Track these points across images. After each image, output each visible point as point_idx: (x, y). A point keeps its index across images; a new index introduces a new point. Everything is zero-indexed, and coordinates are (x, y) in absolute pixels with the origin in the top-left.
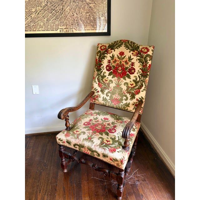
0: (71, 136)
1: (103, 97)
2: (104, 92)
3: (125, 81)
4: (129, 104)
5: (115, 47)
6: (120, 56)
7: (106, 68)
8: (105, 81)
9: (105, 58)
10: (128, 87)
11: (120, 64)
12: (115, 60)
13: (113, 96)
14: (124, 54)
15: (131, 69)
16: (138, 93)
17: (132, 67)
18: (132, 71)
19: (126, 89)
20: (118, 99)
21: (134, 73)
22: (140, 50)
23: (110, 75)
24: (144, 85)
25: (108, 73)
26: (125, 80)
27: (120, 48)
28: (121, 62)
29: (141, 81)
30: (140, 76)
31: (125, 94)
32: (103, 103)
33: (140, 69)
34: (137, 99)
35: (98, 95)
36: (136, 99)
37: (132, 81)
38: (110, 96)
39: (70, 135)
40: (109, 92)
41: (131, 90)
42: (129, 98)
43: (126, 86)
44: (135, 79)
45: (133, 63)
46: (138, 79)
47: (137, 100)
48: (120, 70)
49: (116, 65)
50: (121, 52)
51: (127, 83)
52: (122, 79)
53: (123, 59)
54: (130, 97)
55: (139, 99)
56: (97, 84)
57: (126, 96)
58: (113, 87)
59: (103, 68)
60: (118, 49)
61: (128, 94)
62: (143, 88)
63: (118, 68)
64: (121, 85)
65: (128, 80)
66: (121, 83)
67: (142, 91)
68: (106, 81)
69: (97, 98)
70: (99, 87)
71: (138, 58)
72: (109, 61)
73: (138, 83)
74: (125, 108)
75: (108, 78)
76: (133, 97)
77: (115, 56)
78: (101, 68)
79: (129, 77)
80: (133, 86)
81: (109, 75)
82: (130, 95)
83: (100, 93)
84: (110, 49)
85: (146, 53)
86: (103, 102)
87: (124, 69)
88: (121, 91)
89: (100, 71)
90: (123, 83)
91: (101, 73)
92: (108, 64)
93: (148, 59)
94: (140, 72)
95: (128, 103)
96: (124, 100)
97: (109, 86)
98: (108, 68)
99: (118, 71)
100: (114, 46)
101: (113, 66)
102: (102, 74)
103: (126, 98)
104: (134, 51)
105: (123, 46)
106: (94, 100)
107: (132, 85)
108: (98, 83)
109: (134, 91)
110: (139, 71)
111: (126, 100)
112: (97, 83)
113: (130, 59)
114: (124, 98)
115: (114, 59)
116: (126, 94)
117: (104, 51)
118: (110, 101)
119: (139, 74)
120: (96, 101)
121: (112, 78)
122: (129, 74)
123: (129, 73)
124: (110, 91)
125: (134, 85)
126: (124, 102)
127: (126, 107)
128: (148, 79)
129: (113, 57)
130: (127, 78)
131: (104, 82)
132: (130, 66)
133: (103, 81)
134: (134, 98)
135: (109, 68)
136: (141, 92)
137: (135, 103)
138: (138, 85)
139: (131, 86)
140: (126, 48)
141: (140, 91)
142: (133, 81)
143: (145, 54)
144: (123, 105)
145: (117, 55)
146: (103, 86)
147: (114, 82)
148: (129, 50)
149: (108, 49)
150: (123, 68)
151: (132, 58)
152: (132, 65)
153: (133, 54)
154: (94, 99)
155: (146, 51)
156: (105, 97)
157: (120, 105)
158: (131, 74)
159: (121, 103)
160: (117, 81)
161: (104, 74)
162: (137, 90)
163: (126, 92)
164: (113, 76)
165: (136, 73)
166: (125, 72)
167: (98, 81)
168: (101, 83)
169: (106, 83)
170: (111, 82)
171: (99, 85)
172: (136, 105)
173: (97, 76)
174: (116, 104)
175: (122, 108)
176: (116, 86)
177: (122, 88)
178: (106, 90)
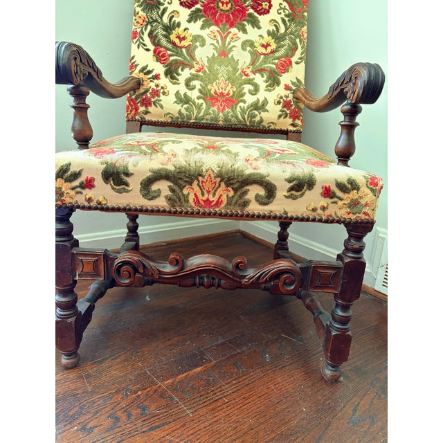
1: (178, 92)
2: (179, 77)
4: (265, 102)
8: (177, 41)
10: (255, 55)
13: (209, 87)
16: (285, 66)
18: (261, 5)
19: (248, 61)
20: (228, 94)
21: (267, 12)
23: (193, 18)
24: (300, 47)
25: (185, 13)
26: (245, 31)
29: (291, 33)
30: (287, 19)
31: (247, 75)
32: (180, 112)
34: (285, 85)
35: (157, 85)
36: (282, 86)
37: (265, 35)
38: (198, 87)
40: (194, 77)
41: (265, 62)
42: (263, 85)
43: (249, 51)
44: (272, 28)
46: (282, 30)
47: (287, 88)
48: (227, 3)
51: (252, 44)
52: (234, 30)
54: (267, 82)
55: (291, 85)
56: (151, 53)
57: (250, 82)
58: (205, 60)
61: (258, 75)
62: (298, 54)
64: (231, 50)
65: (252, 34)
66: (232, 44)
68: (182, 39)
69: (153, 97)
70: (158, 60)
73: (283, 41)
74: (255, 116)
75: (186, 29)
76: (273, 81)
78: (162, 1)
79: (255, 24)
80: (269, 49)
81: (189, 21)
82: (263, 76)
83: (164, 81)
86: (178, 107)
87: (238, 2)
88: (235, 70)
89: (159, 8)
90: (238, 44)
91: (161, 17)
94: (284, 9)
95: (261, 100)
96: (248, 94)
97: (193, 58)
99: (218, 7)
102: (165, 19)
103: (252, 88)
106: (142, 109)
107: (266, 46)
108: (152, 47)
109: (274, 64)
110: (282, 6)
111: (253, 94)
112: (148, 50)
114: (247, 87)
116: (252, 76)
118: (201, 101)
119: (283, 13)
120: (150, 109)
121: (203, 28)
122: (256, 14)
123: (256, 11)
124: (199, 71)
125: (274, 46)
126: (250, 99)
127: (256, 112)
128: (306, 27)
130: (248, 27)
131: (174, 44)
133: (170, 41)
134: (278, 84)
136: (294, 64)
137: (281, 98)
138: (283, 46)
139: (263, 50)
141: (291, 63)
142: (269, 33)
144: (248, 108)
146: (171, 58)
147: (209, 41)
154: (143, 104)
156: (182, 93)
157: (238, 109)
158: (260, 14)
159: (241, 104)
160: (219, 38)
161: (173, 16)
162: (283, 59)
163: (250, 70)
164: (203, 21)
165: (273, 11)
166: (243, 8)
167: (153, 43)
168: (162, 49)
169: (181, 47)
170: (198, 44)
171: (159, 56)
172: (287, 105)
173: (149, 27)
174: (224, 109)
175: (246, 117)
176: (216, 55)
177: (236, 59)
178: (182, 70)
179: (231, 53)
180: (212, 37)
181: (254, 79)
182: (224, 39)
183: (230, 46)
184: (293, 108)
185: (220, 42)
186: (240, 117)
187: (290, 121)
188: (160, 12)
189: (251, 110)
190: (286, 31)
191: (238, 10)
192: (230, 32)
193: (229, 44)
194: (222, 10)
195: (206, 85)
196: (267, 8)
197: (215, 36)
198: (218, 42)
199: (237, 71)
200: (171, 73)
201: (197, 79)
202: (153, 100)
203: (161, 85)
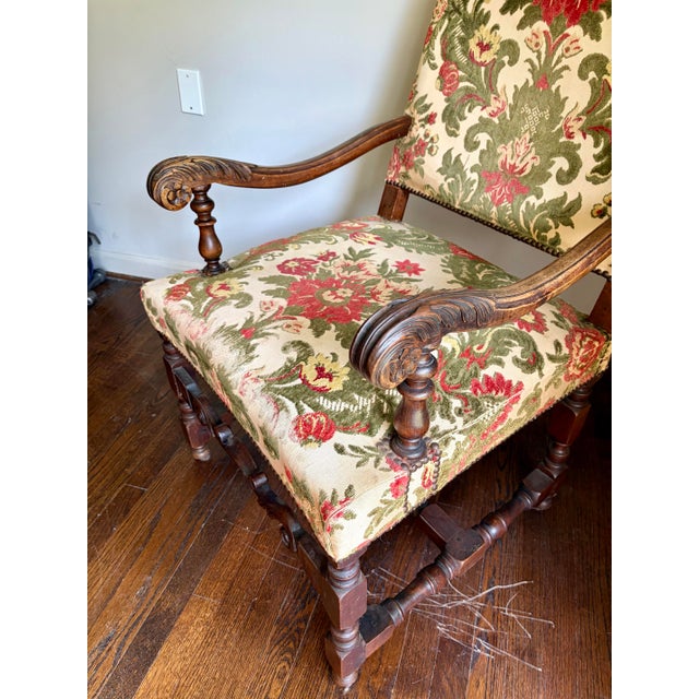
0: (190, 299)
1: (449, 152)
2: (461, 123)
3: (589, 47)
4: (576, 204)
8: (476, 50)
10: (601, 93)
13: (499, 150)
19: (584, 104)
20: (522, 171)
23: (510, 5)
26: (597, 33)
31: (571, 136)
32: (441, 188)
35: (426, 136)
38: (483, 146)
39: (189, 294)
40: (483, 125)
42: (588, 165)
43: (593, 83)
51: (600, 63)
52: (576, 31)
54: (598, 157)
56: (437, 72)
57: (571, 152)
58: (510, 92)
61: (589, 140)
64: (558, 75)
65: (610, 40)
66: (564, 62)
68: (484, 47)
69: (416, 154)
70: (442, 87)
74: (547, 229)
75: (496, 27)
81: (503, 11)
82: (596, 145)
83: (438, 128)
86: (440, 179)
88: (554, 119)
90: (575, 62)
95: (571, 198)
96: (553, 180)
97: (492, 86)
102: (470, 7)
103: (566, 167)
106: (403, 169)
108: (439, 62)
111: (562, 182)
114: (562, 163)
116: (578, 139)
118: (475, 176)
120: (410, 172)
121: (521, 26)
124: (494, 115)
126: (551, 190)
127: (551, 223)
131: (471, 57)
133: (466, 51)
144: (541, 207)
146: (462, 85)
147: (525, 53)
154: (404, 163)
156: (454, 154)
157: (523, 207)
159: (532, 199)
160: (543, 49)
161: (482, 1)
163: (581, 123)
164: (526, 11)
167: (445, 56)
168: (453, 67)
169: (480, 64)
170: (506, 59)
171: (445, 81)
173: (446, 22)
174: (500, 201)
175: (532, 226)
176: (531, 83)
177: (563, 96)
178: (470, 111)
179: (558, 82)
180: (532, 45)
181: (579, 146)
182: (551, 51)
183: (558, 67)
185: (543, 56)
186: (522, 223)
189: (543, 216)
192: (567, 35)
193: (558, 62)
195: (496, 145)
197: (537, 44)
199: (557, 123)
201: (487, 130)
202: (415, 159)
203: (433, 134)
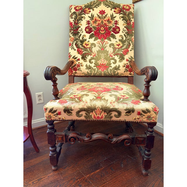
0: (69, 101)
1: (86, 65)
2: (87, 59)
3: (110, 42)
4: (119, 66)
5: (94, 6)
6: (100, 15)
7: (85, 30)
8: (85, 46)
9: (83, 19)
10: (114, 49)
11: (102, 24)
12: (96, 20)
13: (98, 62)
14: (105, 13)
15: (115, 28)
16: (126, 52)
17: (116, 26)
18: (116, 30)
19: (112, 51)
20: (105, 64)
21: (118, 32)
22: (122, 7)
23: (91, 37)
24: (131, 44)
25: (88, 35)
26: (110, 40)
27: (99, 7)
28: (102, 22)
29: (128, 40)
30: (126, 34)
31: (112, 56)
32: (88, 72)
33: (125, 27)
34: (126, 59)
35: (79, 63)
36: (125, 60)
37: (118, 41)
38: (94, 62)
39: (67, 101)
40: (92, 59)
41: (118, 51)
42: (118, 60)
43: (112, 47)
44: (121, 38)
45: (116, 21)
46: (124, 39)
47: (127, 60)
48: (103, 31)
49: (98, 25)
50: (101, 10)
51: (113, 44)
52: (106, 40)
53: (105, 18)
54: (119, 58)
55: (129, 59)
56: (76, 51)
57: (113, 59)
58: (96, 52)
59: (81, 30)
60: (97, 8)
61: (116, 56)
62: (131, 47)
63: (100, 28)
64: (105, 47)
65: (113, 41)
66: (106, 45)
67: (131, 51)
68: (87, 45)
69: (78, 67)
70: (79, 53)
71: (121, 15)
72: (88, 21)
73: (125, 43)
74: (115, 72)
75: (88, 41)
76: (122, 58)
77: (95, 16)
78: (79, 32)
79: (114, 37)
80: (120, 46)
81: (89, 38)
82: (118, 57)
83: (81, 61)
84: (88, 8)
85: (128, 10)
86: (87, 70)
87: (107, 30)
89: (79, 35)
90: (108, 45)
91: (79, 37)
92: (87, 25)
93: (131, 16)
94: (125, 30)
95: (118, 65)
96: (112, 64)
97: (92, 51)
98: (87, 30)
99: (100, 32)
100: (92, 6)
101: (94, 27)
102: (81, 38)
103: (114, 61)
104: (116, 9)
105: (102, 4)
106: (74, 72)
107: (118, 45)
108: (76, 49)
109: (122, 51)
110: (124, 30)
111: (114, 64)
112: (75, 50)
113: (112, 17)
114: (112, 61)
115: (94, 19)
116: (114, 57)
117: (80, 11)
118: (95, 68)
119: (124, 32)
120: (77, 72)
121: (95, 40)
122: (114, 34)
123: (114, 33)
124: (94, 56)
125: (121, 45)
126: (113, 66)
127: (116, 71)
128: (133, 37)
129: (92, 17)
130: (112, 39)
131: (84, 47)
132: (113, 26)
133: (83, 46)
135: (89, 30)
136: (129, 51)
137: (125, 64)
139: (117, 47)
140: (106, 6)
141: (128, 51)
143: (128, 12)
144: (113, 69)
145: (97, 14)
146: (84, 52)
147: (97, 45)
148: (110, 8)
149: (85, 9)
150: (106, 28)
151: (114, 16)
152: (116, 24)
153: (115, 11)
154: (74, 70)
155: (128, 8)
156: (88, 65)
157: (109, 70)
158: (116, 33)
159: (110, 68)
160: (101, 44)
161: (84, 37)
162: (125, 50)
163: (113, 54)
164: (95, 38)
165: (121, 32)
166: (109, 32)
167: (77, 47)
168: (80, 49)
169: (87, 48)
170: (93, 46)
171: (79, 52)
172: (127, 67)
173: (75, 42)
174: (104, 70)
175: (112, 72)
176: (100, 50)
177: (107, 51)
178: (88, 56)
179: (106, 49)
180: (98, 43)
182: (103, 44)
183: (105, 46)
184: (130, 68)
185: (101, 45)
186: (110, 73)
187: (129, 73)
188: (79, 36)
189: (114, 70)
190: (126, 39)
191: (107, 33)
193: (105, 45)
194: (101, 33)
195: (97, 61)
196: (118, 31)
197: (99, 43)
198: (100, 45)
199: (108, 55)
200: (84, 58)
201: (93, 59)
202: (78, 68)
203: (81, 62)
